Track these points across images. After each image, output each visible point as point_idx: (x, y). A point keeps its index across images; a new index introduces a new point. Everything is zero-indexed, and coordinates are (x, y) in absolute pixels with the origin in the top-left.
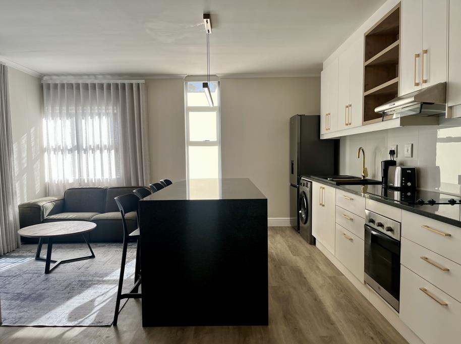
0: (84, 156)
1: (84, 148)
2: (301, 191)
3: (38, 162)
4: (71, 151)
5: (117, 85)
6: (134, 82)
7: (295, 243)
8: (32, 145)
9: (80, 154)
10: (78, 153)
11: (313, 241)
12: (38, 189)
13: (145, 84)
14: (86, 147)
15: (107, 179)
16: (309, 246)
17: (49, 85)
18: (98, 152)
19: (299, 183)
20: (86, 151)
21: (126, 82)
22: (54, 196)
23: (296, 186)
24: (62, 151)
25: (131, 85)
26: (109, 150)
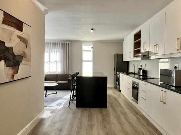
2: (117, 76)
5: (62, 43)
6: (67, 42)
7: (115, 91)
10: (50, 63)
11: (120, 91)
13: (71, 43)
14: (52, 61)
15: (58, 71)
16: (119, 92)
18: (56, 63)
19: (116, 74)
20: (52, 63)
21: (65, 42)
23: (116, 75)
25: (67, 43)
26: (59, 62)
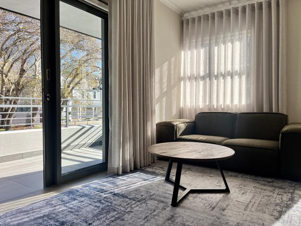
0: (215, 82)
1: (216, 74)
3: (176, 89)
4: (203, 78)
5: (253, 5)
8: (172, 73)
9: (212, 80)
10: (210, 80)
12: (174, 112)
14: (217, 73)
15: (237, 105)
17: (188, 21)
18: (229, 78)
20: (217, 77)
22: (186, 118)
24: (196, 78)
26: (240, 75)
